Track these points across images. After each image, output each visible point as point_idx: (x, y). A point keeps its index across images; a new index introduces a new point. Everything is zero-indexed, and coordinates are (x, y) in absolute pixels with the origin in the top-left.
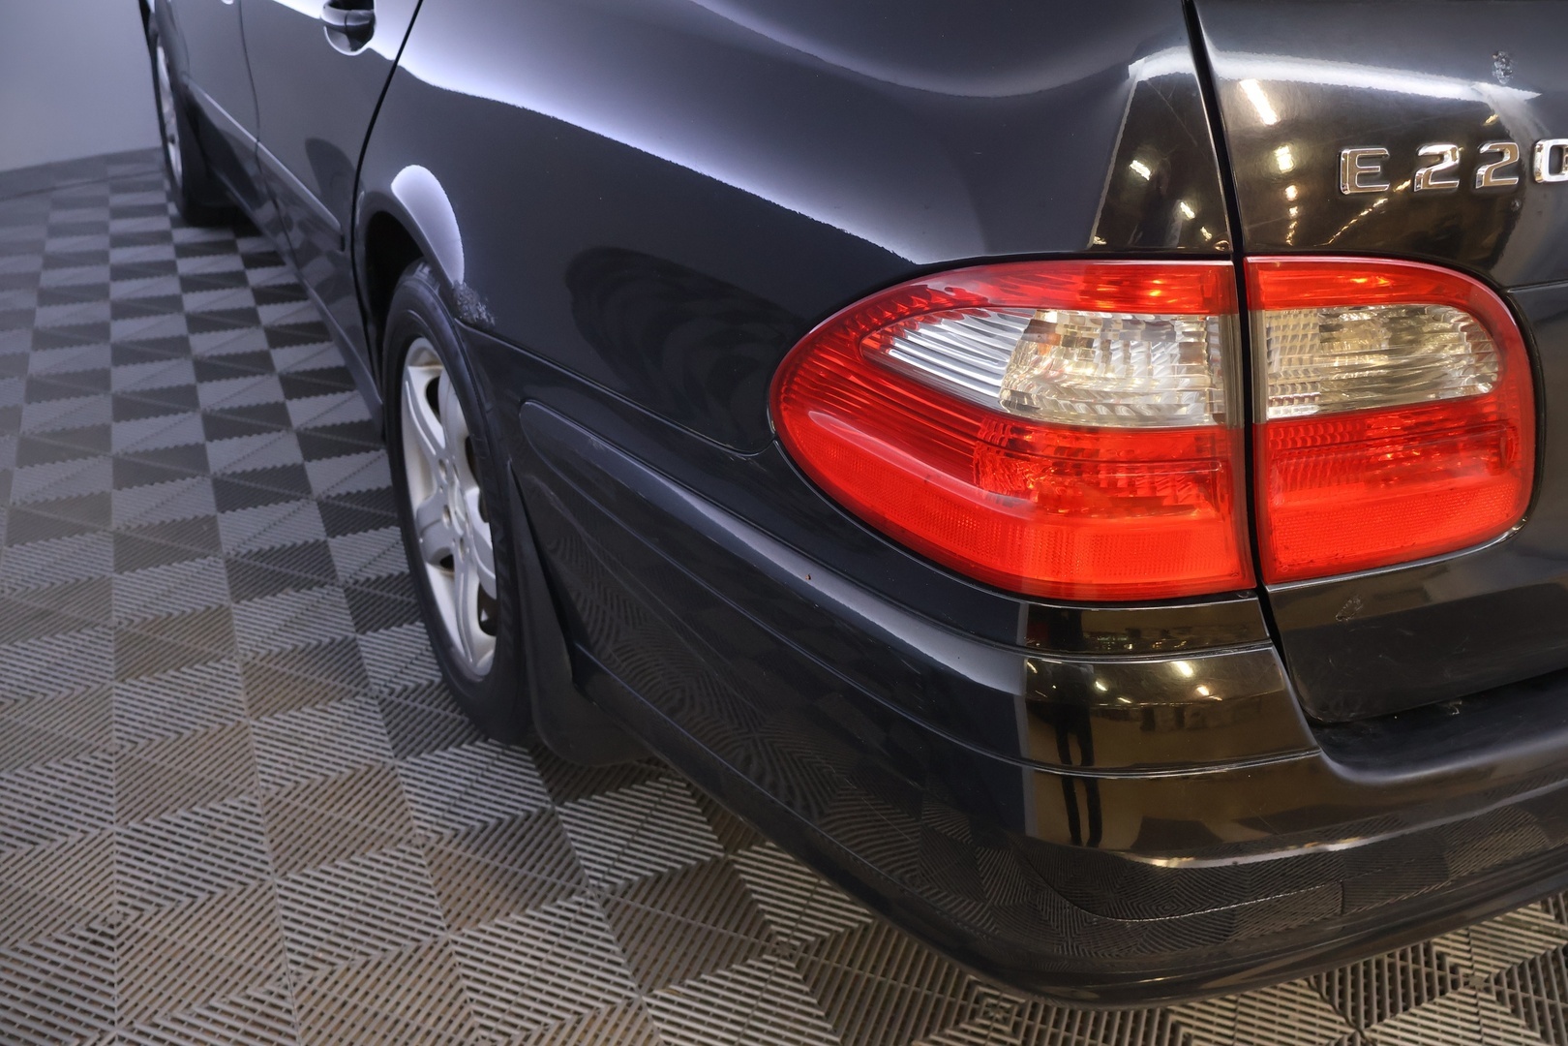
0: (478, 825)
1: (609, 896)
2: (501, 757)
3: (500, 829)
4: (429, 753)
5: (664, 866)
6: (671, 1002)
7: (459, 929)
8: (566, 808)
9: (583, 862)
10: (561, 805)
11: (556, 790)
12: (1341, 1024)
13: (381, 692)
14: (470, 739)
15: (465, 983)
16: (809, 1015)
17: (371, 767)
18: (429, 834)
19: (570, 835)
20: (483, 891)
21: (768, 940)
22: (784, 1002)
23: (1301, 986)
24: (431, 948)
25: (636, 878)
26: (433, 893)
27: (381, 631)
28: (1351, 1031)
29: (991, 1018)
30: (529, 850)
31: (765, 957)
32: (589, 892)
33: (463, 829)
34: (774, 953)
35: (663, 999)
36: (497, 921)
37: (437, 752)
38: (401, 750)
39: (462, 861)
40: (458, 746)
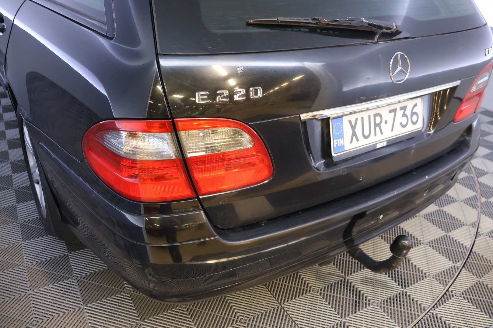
0: (44, 260)
1: (79, 279)
2: (55, 240)
3: (51, 261)
4: (33, 239)
5: (98, 269)
6: (92, 307)
7: (33, 290)
8: (72, 254)
9: (74, 269)
10: (70, 253)
11: (70, 249)
12: (277, 303)
13: (21, 221)
14: (46, 235)
15: (32, 305)
16: (131, 309)
17: (14, 244)
18: (29, 263)
19: (71, 262)
20: (43, 279)
21: (123, 289)
22: (124, 306)
23: (269, 294)
24: (24, 296)
25: (88, 273)
26: (27, 280)
27: (24, 203)
28: (278, 305)
29: (181, 307)
30: (58, 266)
31: (122, 294)
32: (74, 278)
33: (39, 261)
34: (124, 293)
35: (90, 307)
36: (45, 287)
37: (36, 239)
38: (24, 239)
39: (37, 271)
40: (42, 237)
